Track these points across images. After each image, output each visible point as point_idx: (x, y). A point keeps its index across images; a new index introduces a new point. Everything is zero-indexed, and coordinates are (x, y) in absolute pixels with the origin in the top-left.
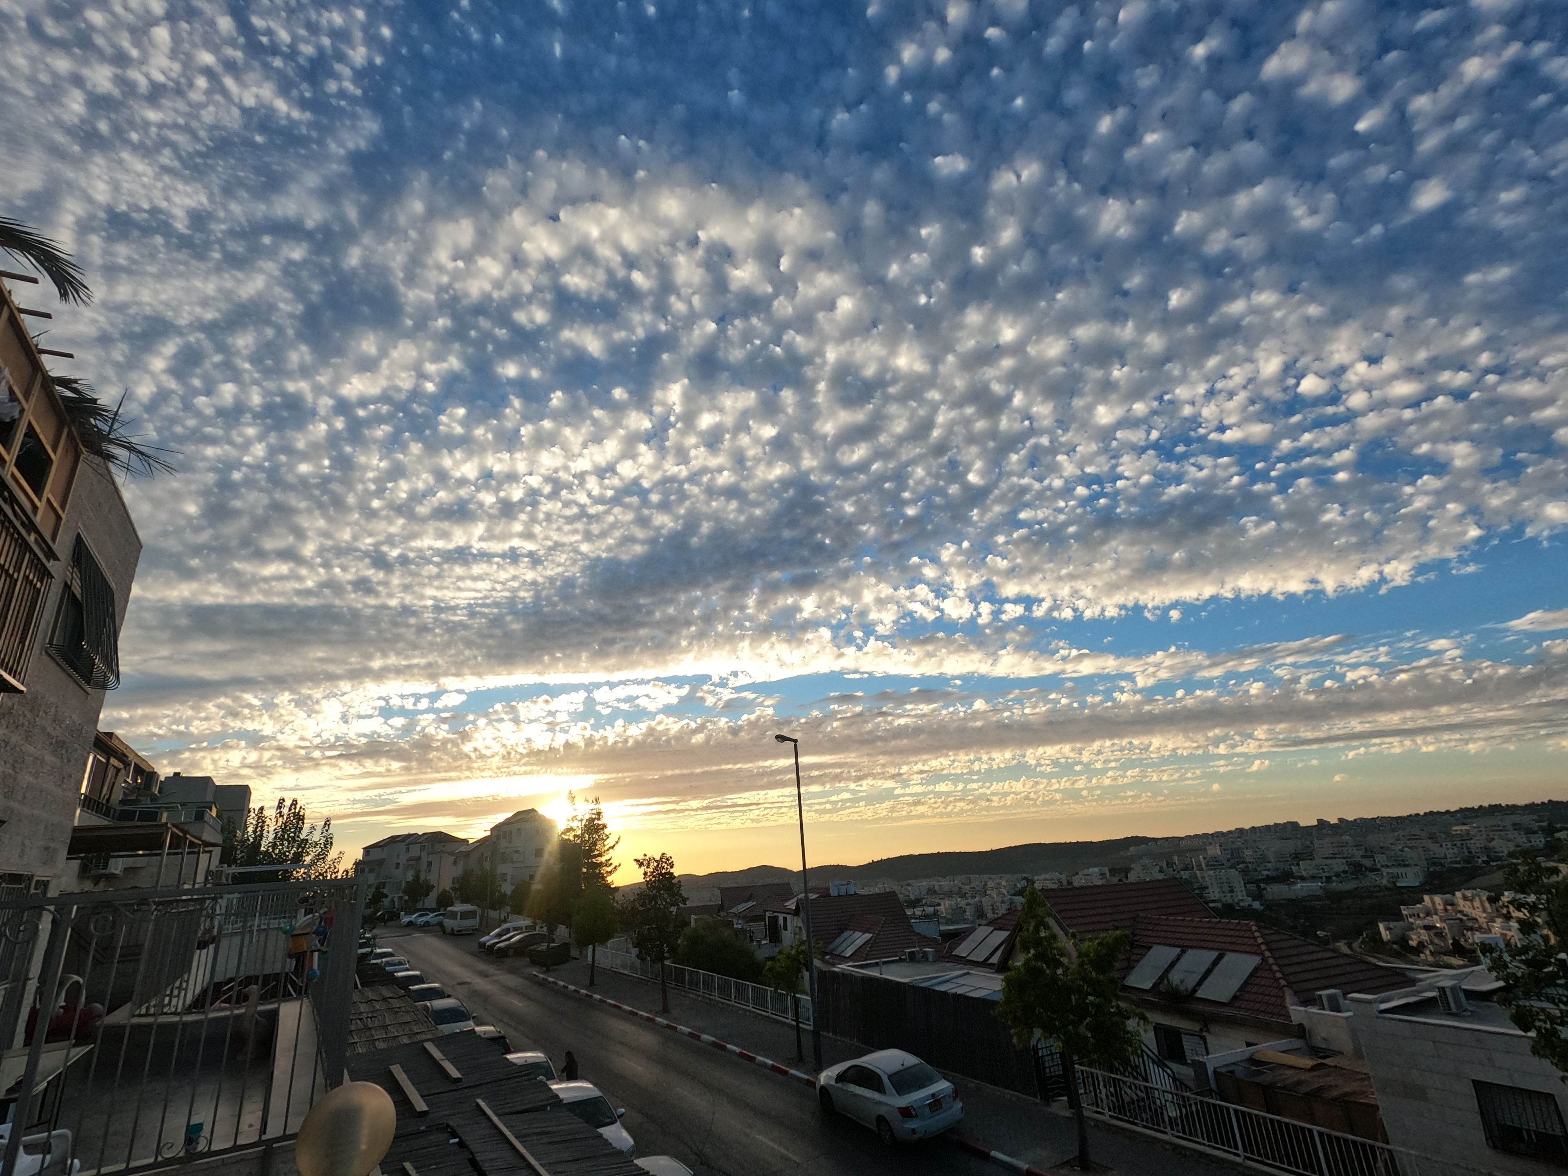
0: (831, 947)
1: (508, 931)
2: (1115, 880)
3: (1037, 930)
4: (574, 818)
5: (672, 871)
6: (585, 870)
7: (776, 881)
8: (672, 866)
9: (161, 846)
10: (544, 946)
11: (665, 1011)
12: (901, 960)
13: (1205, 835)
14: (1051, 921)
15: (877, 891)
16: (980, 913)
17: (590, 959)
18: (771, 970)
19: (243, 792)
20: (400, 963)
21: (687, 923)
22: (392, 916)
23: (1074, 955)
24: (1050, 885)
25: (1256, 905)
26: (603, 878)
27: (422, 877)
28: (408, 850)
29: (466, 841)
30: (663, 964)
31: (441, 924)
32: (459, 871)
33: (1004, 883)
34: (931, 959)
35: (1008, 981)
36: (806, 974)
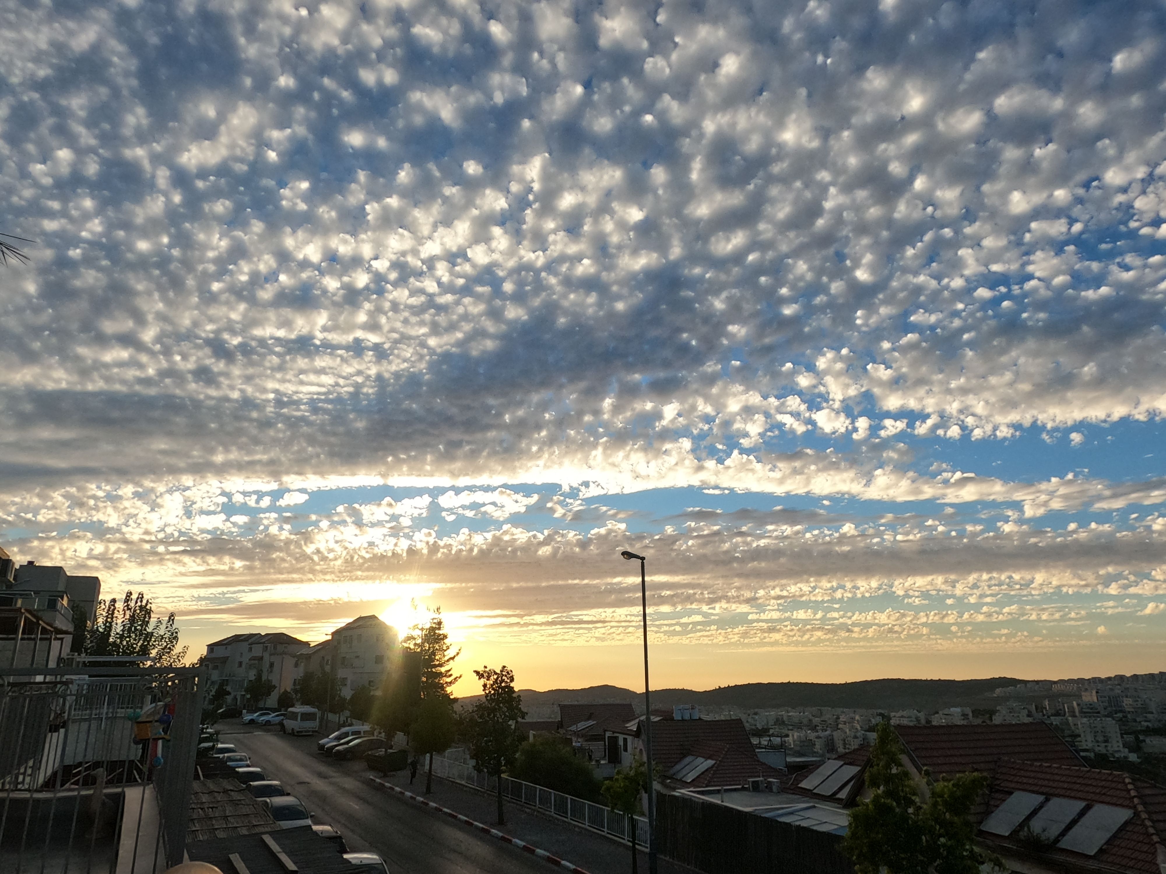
0: (672, 771)
1: (346, 735)
2: (978, 721)
3: (888, 766)
4: (415, 627)
5: (512, 685)
6: (424, 679)
7: (618, 702)
8: (512, 679)
9: (16, 632)
10: (382, 752)
11: (501, 823)
12: (743, 789)
13: (1081, 681)
14: (904, 759)
15: (723, 718)
16: (830, 746)
17: (427, 767)
18: (608, 789)
19: (93, 583)
20: (241, 760)
21: (525, 738)
22: (233, 714)
23: (928, 794)
24: (905, 722)
25: (1133, 757)
26: (442, 688)
27: (264, 678)
28: (250, 649)
29: (307, 644)
30: (500, 778)
31: (281, 724)
32: (300, 673)
33: (857, 717)
34: (775, 788)
35: (855, 817)
36: (645, 796)
